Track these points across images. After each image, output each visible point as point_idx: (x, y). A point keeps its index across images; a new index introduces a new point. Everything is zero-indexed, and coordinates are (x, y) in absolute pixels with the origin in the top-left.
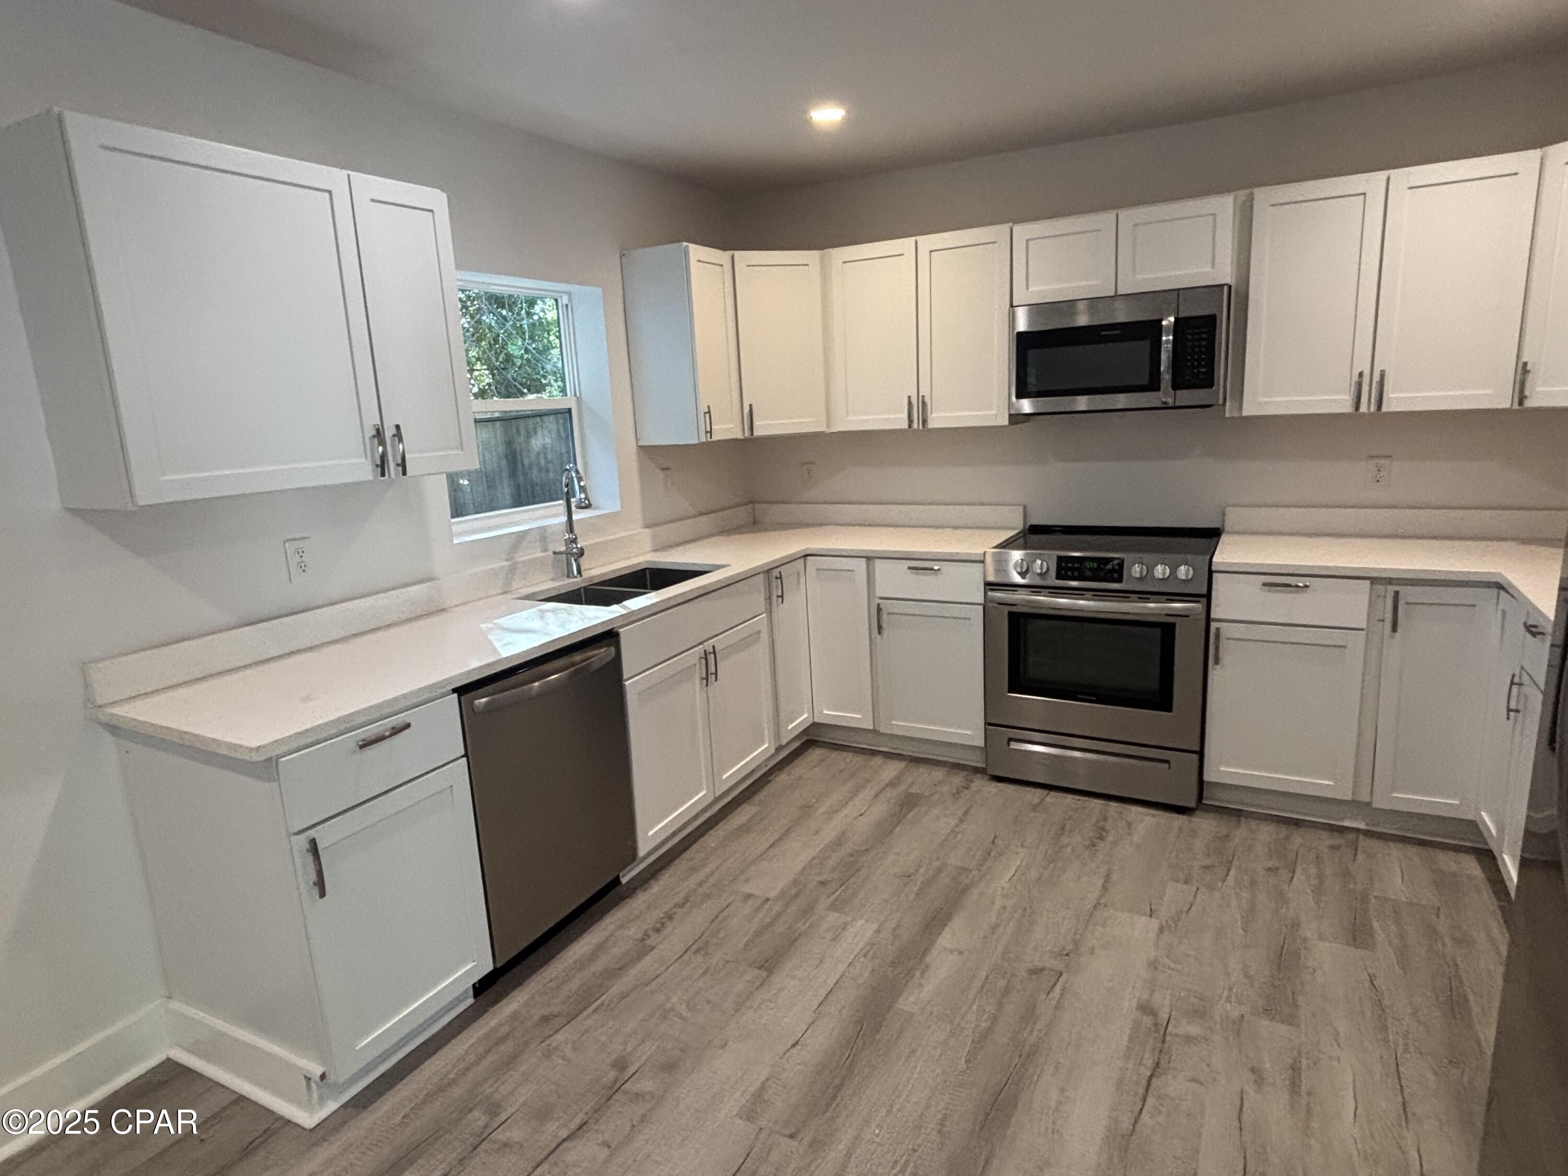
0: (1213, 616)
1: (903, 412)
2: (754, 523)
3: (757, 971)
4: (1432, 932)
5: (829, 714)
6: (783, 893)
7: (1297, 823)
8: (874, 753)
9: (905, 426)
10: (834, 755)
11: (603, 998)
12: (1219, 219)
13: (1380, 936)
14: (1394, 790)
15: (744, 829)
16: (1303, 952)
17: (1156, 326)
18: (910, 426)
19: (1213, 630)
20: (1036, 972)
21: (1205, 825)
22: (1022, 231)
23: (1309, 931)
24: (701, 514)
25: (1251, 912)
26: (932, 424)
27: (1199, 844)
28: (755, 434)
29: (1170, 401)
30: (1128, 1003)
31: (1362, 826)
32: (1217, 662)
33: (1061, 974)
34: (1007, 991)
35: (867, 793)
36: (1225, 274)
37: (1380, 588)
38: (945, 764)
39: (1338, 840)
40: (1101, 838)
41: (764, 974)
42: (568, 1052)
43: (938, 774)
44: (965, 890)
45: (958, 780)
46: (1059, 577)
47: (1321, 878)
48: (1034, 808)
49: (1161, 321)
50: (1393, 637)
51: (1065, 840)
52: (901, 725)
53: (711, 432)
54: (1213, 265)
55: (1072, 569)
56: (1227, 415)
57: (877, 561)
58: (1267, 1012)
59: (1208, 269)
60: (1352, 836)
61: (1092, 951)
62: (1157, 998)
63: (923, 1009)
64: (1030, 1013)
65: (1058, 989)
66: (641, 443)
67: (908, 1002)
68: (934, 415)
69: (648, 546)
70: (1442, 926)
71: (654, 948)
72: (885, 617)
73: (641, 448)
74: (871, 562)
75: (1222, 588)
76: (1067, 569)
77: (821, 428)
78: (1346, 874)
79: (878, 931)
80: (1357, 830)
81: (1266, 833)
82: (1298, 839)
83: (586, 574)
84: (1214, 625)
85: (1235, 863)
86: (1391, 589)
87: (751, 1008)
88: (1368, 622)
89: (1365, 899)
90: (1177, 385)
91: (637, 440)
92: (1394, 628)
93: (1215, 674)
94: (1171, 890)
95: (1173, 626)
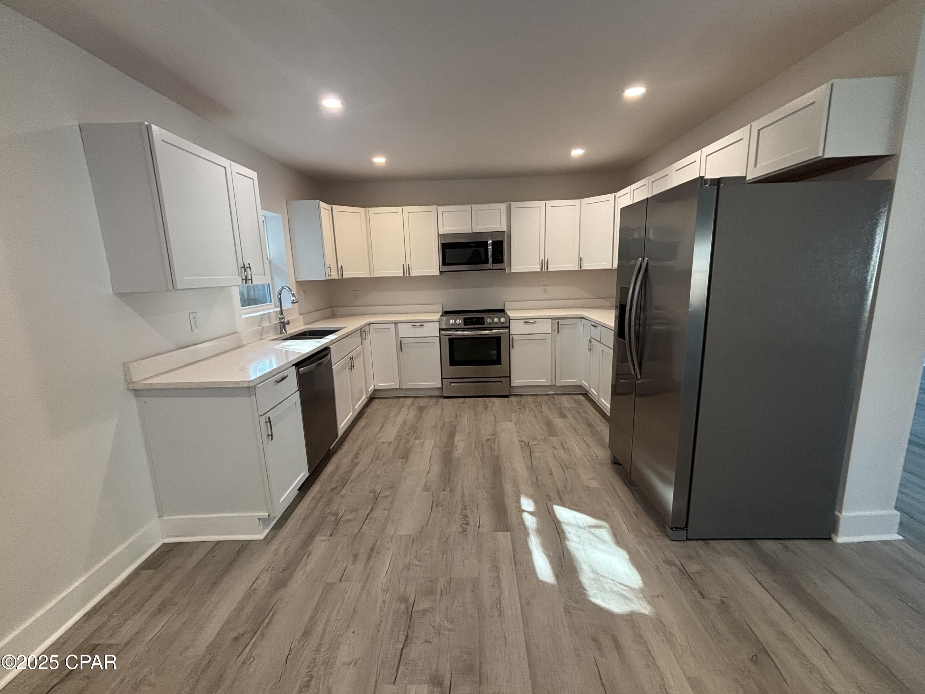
0: (511, 333)
1: (400, 270)
2: (333, 315)
3: (402, 459)
4: (579, 412)
5: (381, 385)
6: (395, 439)
7: (537, 395)
8: (399, 397)
9: (402, 275)
10: (384, 400)
11: (351, 479)
12: (502, 210)
13: (568, 415)
14: (561, 379)
15: (366, 426)
16: (552, 422)
17: (486, 243)
18: (404, 275)
19: (511, 338)
20: (488, 440)
21: (513, 399)
22: (441, 209)
23: (551, 417)
24: (317, 311)
25: (536, 417)
26: (411, 275)
27: (514, 404)
28: (344, 277)
29: (491, 267)
30: (516, 441)
31: (553, 393)
32: (513, 348)
33: (495, 439)
34: (483, 446)
35: (405, 409)
36: (504, 228)
37: (554, 321)
38: (427, 397)
39: (548, 397)
40: (487, 407)
41: (405, 460)
42: (349, 494)
43: (427, 400)
44: (455, 426)
45: (434, 400)
46: (465, 325)
47: (548, 405)
48: (463, 403)
49: (488, 241)
50: (558, 335)
51: (477, 409)
52: (410, 385)
53: (331, 275)
54: (501, 225)
55: (469, 322)
56: (507, 272)
57: (399, 324)
58: (551, 435)
59: (499, 226)
60: (551, 395)
61: (500, 432)
62: (523, 439)
63: (462, 455)
64: (492, 449)
65: (496, 442)
66: (297, 280)
67: (457, 454)
68: (413, 271)
69: (302, 323)
70: (581, 410)
71: (359, 463)
72: (403, 345)
73: (297, 282)
74: (397, 325)
75: (513, 324)
76: (467, 322)
77: (367, 275)
78: (554, 404)
79: (435, 441)
80: (552, 394)
81: (530, 399)
82: (539, 398)
83: (288, 332)
84: (511, 336)
85: (526, 406)
86: (557, 321)
87: (407, 468)
88: (552, 331)
89: (561, 408)
90: (494, 262)
91: (295, 278)
92: (558, 332)
93: (512, 351)
94: (513, 415)
95: (500, 337)
